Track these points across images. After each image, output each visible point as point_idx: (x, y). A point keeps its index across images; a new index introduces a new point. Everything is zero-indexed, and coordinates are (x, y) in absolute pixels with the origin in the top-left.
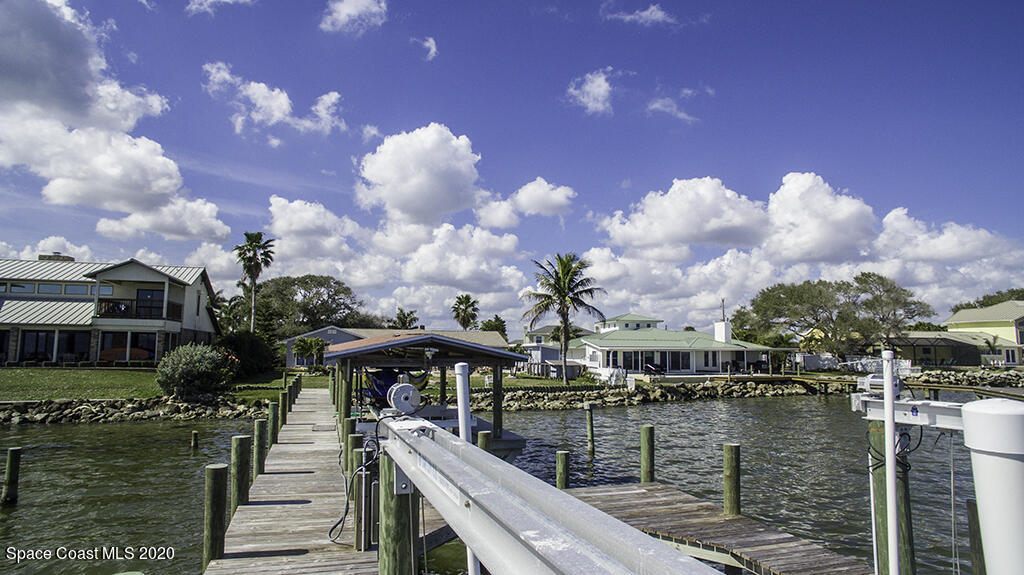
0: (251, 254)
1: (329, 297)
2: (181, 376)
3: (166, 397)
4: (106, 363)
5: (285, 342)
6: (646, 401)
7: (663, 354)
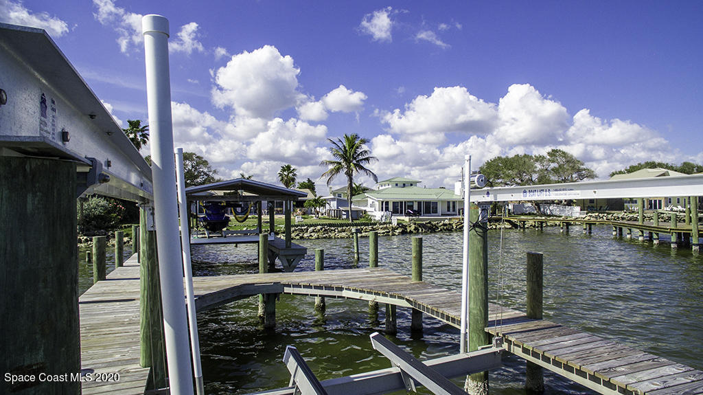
0: (132, 136)
1: (193, 167)
6: (404, 233)
7: (419, 203)
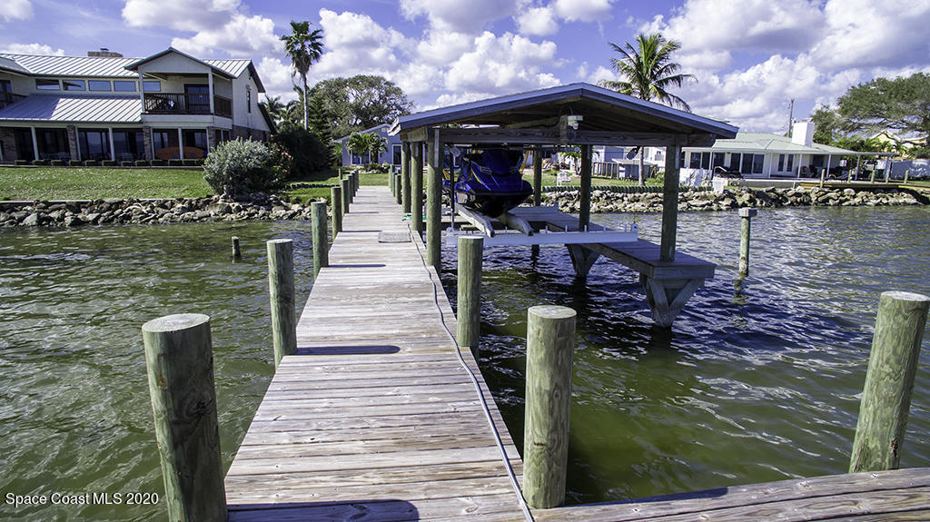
0: (298, 47)
1: (381, 97)
2: (229, 173)
3: (216, 196)
4: (161, 162)
5: (340, 141)
6: (734, 206)
